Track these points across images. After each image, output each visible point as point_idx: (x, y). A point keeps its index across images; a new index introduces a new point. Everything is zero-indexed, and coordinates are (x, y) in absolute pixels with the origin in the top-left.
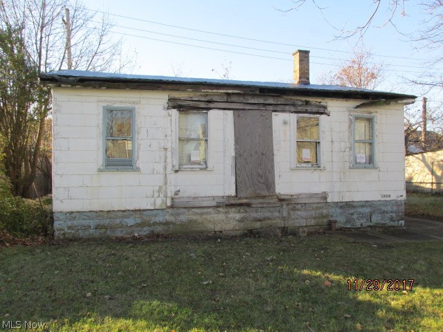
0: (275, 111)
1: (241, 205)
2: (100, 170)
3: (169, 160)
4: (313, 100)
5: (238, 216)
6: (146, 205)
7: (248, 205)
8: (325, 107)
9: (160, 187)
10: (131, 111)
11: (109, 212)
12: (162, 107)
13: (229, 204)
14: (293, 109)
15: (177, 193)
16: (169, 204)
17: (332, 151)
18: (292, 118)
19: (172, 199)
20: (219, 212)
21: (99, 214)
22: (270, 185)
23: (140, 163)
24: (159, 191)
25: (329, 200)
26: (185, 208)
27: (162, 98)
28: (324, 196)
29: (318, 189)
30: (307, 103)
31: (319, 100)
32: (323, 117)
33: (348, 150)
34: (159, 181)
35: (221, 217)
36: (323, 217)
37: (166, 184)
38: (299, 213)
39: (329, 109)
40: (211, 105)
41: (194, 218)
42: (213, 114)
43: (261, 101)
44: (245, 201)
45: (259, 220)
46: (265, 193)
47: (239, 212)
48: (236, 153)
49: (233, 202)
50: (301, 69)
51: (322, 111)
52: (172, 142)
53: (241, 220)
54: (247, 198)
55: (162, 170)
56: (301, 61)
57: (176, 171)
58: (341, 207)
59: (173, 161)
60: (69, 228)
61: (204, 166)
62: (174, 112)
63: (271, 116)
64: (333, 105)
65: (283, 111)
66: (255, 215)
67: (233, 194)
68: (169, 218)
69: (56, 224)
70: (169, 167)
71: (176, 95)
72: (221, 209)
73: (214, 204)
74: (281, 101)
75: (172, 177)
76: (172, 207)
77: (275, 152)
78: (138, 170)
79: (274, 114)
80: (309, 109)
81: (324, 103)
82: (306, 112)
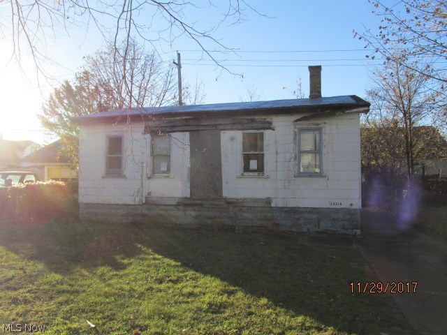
0: (225, 130)
1: (195, 205)
2: (103, 177)
3: (145, 170)
4: (258, 118)
5: (193, 213)
6: (130, 201)
7: (201, 205)
8: (270, 123)
9: (139, 189)
11: (108, 205)
12: (140, 133)
13: (184, 204)
14: (240, 127)
15: (149, 194)
16: (144, 201)
17: (277, 161)
18: (239, 135)
19: (146, 198)
20: (179, 210)
22: (218, 190)
23: (126, 172)
24: (138, 192)
25: (273, 205)
26: (155, 205)
27: (140, 127)
28: (269, 201)
29: (262, 195)
30: (253, 121)
31: (264, 117)
32: (267, 133)
33: (292, 160)
34: (138, 184)
35: (181, 213)
36: (268, 219)
37: (142, 186)
38: (244, 214)
39: (274, 124)
40: (174, 129)
41: (162, 212)
43: (212, 122)
44: (199, 202)
45: (211, 218)
46: (214, 196)
47: (194, 211)
48: (191, 165)
49: (189, 202)
51: (269, 126)
52: (147, 158)
53: (195, 217)
54: (199, 200)
55: (140, 178)
56: (312, 77)
57: (149, 178)
58: (286, 212)
59: (148, 171)
60: (87, 213)
61: (169, 174)
62: (149, 136)
63: (220, 134)
65: (231, 129)
66: (207, 214)
67: (189, 196)
68: (144, 211)
69: (80, 211)
70: (145, 176)
71: (150, 123)
72: (181, 208)
73: (175, 203)
74: (229, 121)
75: (146, 182)
76: (146, 203)
77: (223, 163)
78: (125, 177)
79: (222, 132)
80: (255, 125)
81: (268, 119)
82: (253, 128)
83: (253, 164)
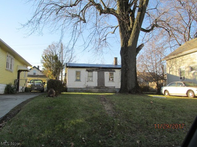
1: (99, 88)
2: (75, 81)
4: (112, 69)
5: (98, 90)
6: (82, 87)
7: (100, 88)
10: (80, 72)
11: (76, 88)
12: (85, 71)
13: (96, 88)
14: (108, 71)
15: (87, 85)
17: (116, 79)
18: (108, 73)
21: (74, 88)
22: (104, 84)
23: (81, 80)
24: (84, 85)
26: (89, 88)
27: (85, 69)
28: (114, 87)
29: (113, 86)
30: (111, 70)
32: (114, 73)
34: (84, 83)
35: (95, 90)
36: (114, 91)
38: (110, 90)
41: (90, 90)
42: (94, 72)
43: (102, 70)
46: (103, 86)
48: (98, 79)
50: (115, 62)
51: (114, 71)
52: (87, 77)
53: (99, 91)
55: (85, 81)
56: (115, 60)
58: (118, 89)
59: (87, 80)
61: (92, 81)
62: (87, 72)
64: (116, 70)
66: (101, 90)
67: (97, 86)
69: (68, 90)
71: (88, 69)
73: (93, 87)
74: (106, 70)
75: (87, 83)
76: (86, 88)
77: (105, 79)
79: (105, 72)
81: (114, 70)
82: (111, 72)
83: (111, 79)
